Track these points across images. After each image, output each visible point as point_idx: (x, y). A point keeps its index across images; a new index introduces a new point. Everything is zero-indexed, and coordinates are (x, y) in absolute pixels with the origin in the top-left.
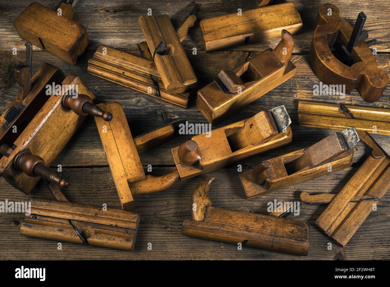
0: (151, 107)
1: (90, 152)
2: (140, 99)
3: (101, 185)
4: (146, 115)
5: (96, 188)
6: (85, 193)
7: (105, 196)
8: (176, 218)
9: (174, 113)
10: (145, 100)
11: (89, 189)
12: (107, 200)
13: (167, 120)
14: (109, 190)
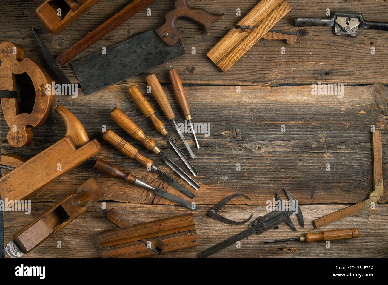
0: (247, 143)
1: (301, 98)
2: (258, 151)
3: (285, 66)
4: (251, 135)
5: (290, 64)
6: (298, 59)
7: (280, 57)
9: (225, 137)
10: (253, 150)
11: (295, 63)
13: (232, 130)
14: (277, 62)
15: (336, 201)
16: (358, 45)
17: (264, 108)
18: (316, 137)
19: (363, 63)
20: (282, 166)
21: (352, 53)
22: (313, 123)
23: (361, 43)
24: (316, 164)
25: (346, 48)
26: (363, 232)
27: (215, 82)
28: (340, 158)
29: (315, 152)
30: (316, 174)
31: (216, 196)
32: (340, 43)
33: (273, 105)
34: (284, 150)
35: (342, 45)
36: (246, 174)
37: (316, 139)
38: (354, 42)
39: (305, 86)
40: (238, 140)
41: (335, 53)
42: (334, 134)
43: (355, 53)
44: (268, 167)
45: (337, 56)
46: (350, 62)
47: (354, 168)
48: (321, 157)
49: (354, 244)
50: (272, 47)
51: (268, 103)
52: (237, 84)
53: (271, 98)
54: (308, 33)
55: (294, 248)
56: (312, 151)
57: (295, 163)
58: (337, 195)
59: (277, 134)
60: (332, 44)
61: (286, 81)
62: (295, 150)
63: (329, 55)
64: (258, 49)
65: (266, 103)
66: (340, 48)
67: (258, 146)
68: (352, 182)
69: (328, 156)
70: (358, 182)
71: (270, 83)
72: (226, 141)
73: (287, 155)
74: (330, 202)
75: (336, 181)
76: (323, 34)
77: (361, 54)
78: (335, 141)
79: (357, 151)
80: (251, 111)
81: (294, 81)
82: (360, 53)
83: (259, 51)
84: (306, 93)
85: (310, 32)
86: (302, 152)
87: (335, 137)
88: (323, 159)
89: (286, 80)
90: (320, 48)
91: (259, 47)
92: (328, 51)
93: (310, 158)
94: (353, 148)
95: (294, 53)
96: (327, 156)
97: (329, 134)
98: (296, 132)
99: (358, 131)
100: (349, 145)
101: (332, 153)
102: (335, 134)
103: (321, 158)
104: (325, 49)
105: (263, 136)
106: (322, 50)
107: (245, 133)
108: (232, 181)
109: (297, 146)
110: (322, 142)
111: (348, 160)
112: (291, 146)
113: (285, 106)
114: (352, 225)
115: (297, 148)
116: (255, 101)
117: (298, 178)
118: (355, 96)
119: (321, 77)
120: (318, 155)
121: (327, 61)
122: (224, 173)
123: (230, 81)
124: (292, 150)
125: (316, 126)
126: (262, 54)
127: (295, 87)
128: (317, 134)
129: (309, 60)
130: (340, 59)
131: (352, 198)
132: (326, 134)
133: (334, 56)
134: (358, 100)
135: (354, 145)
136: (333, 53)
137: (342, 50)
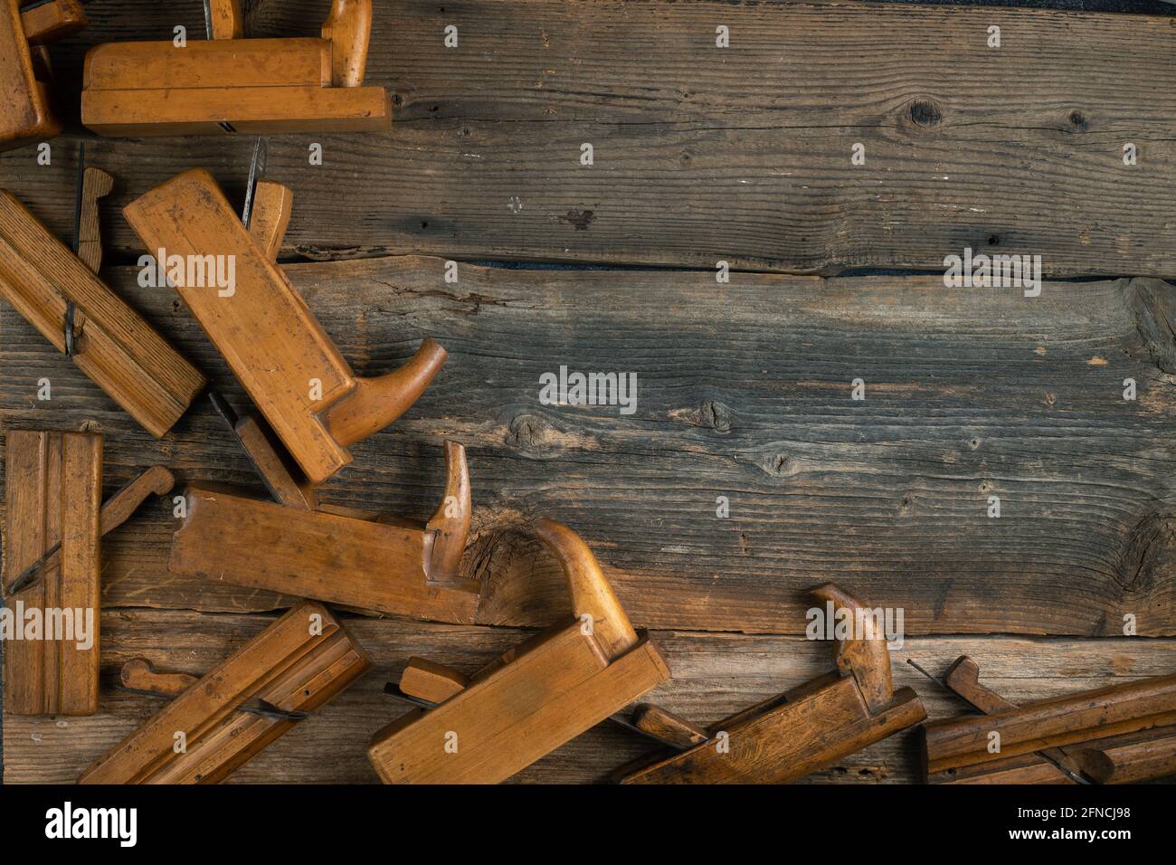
0: (747, 447)
1: (913, 314)
2: (779, 470)
3: (868, 215)
4: (760, 421)
5: (881, 209)
6: (908, 194)
7: (854, 186)
8: (666, 120)
9: (681, 426)
10: (765, 468)
11: (899, 205)
12: (848, 174)
13: (702, 404)
14: (845, 201)
15: (1010, 629)
16: (1091, 157)
17: (800, 342)
18: (957, 433)
19: (1105, 210)
20: (849, 519)
21: (1072, 179)
22: (949, 391)
23: (1098, 151)
24: (953, 515)
25: (1054, 163)
27: (651, 257)
28: (1025, 499)
29: (950, 477)
30: (953, 544)
31: (648, 605)
32: (1035, 149)
33: (830, 332)
34: (858, 469)
35: (1041, 157)
36: (741, 539)
37: (955, 438)
38: (1078, 146)
39: (929, 276)
40: (719, 437)
41: (1019, 178)
42: (1010, 425)
43: (1080, 181)
44: (809, 521)
45: (1027, 190)
46: (1064, 207)
47: (1069, 530)
48: (967, 493)
50: (828, 155)
51: (813, 327)
53: (822, 311)
54: (939, 117)
55: (879, 766)
56: (941, 476)
57: (889, 510)
58: (1013, 609)
59: (837, 422)
60: (1012, 151)
61: (870, 261)
62: (889, 471)
63: (1003, 185)
64: (785, 159)
65: (807, 327)
66: (1034, 165)
67: (779, 456)
68: (1060, 571)
69: (991, 492)
70: (1077, 572)
71: (819, 266)
72: (682, 437)
73: (866, 485)
74: (992, 630)
75: (1011, 568)
76: (984, 119)
77: (1099, 184)
78: (1014, 446)
79: (1079, 478)
80: (761, 348)
81: (893, 262)
82: (1095, 180)
83: (789, 167)
84: (928, 299)
85: (944, 113)
86: (912, 478)
87: (1014, 434)
88: (974, 499)
89: (869, 257)
90: (977, 164)
91: (789, 156)
92: (997, 173)
93: (938, 497)
94: (1066, 470)
95: (895, 176)
96: (987, 490)
97: (993, 424)
98: (896, 415)
99: (1084, 417)
100: (1053, 459)
101: (1003, 483)
102: (1015, 425)
103: (968, 498)
104: (989, 165)
105: (796, 425)
106: (982, 169)
107: (741, 417)
108: (697, 560)
109: (897, 460)
110: (975, 447)
111: (1049, 506)
112: (880, 459)
113: (863, 336)
115: (896, 465)
116: (775, 318)
117: (898, 555)
118: (1077, 312)
119: (975, 250)
120: (961, 487)
121: (994, 202)
122: (674, 535)
123: (699, 254)
124: (880, 472)
125: (957, 400)
126: (798, 177)
127: (896, 279)
128: (958, 423)
129: (941, 199)
130: (1036, 198)
131: (1059, 619)
132: (986, 424)
133: (1015, 189)
134: (1086, 325)
135: (1068, 460)
136: (1013, 177)
137: (1042, 171)
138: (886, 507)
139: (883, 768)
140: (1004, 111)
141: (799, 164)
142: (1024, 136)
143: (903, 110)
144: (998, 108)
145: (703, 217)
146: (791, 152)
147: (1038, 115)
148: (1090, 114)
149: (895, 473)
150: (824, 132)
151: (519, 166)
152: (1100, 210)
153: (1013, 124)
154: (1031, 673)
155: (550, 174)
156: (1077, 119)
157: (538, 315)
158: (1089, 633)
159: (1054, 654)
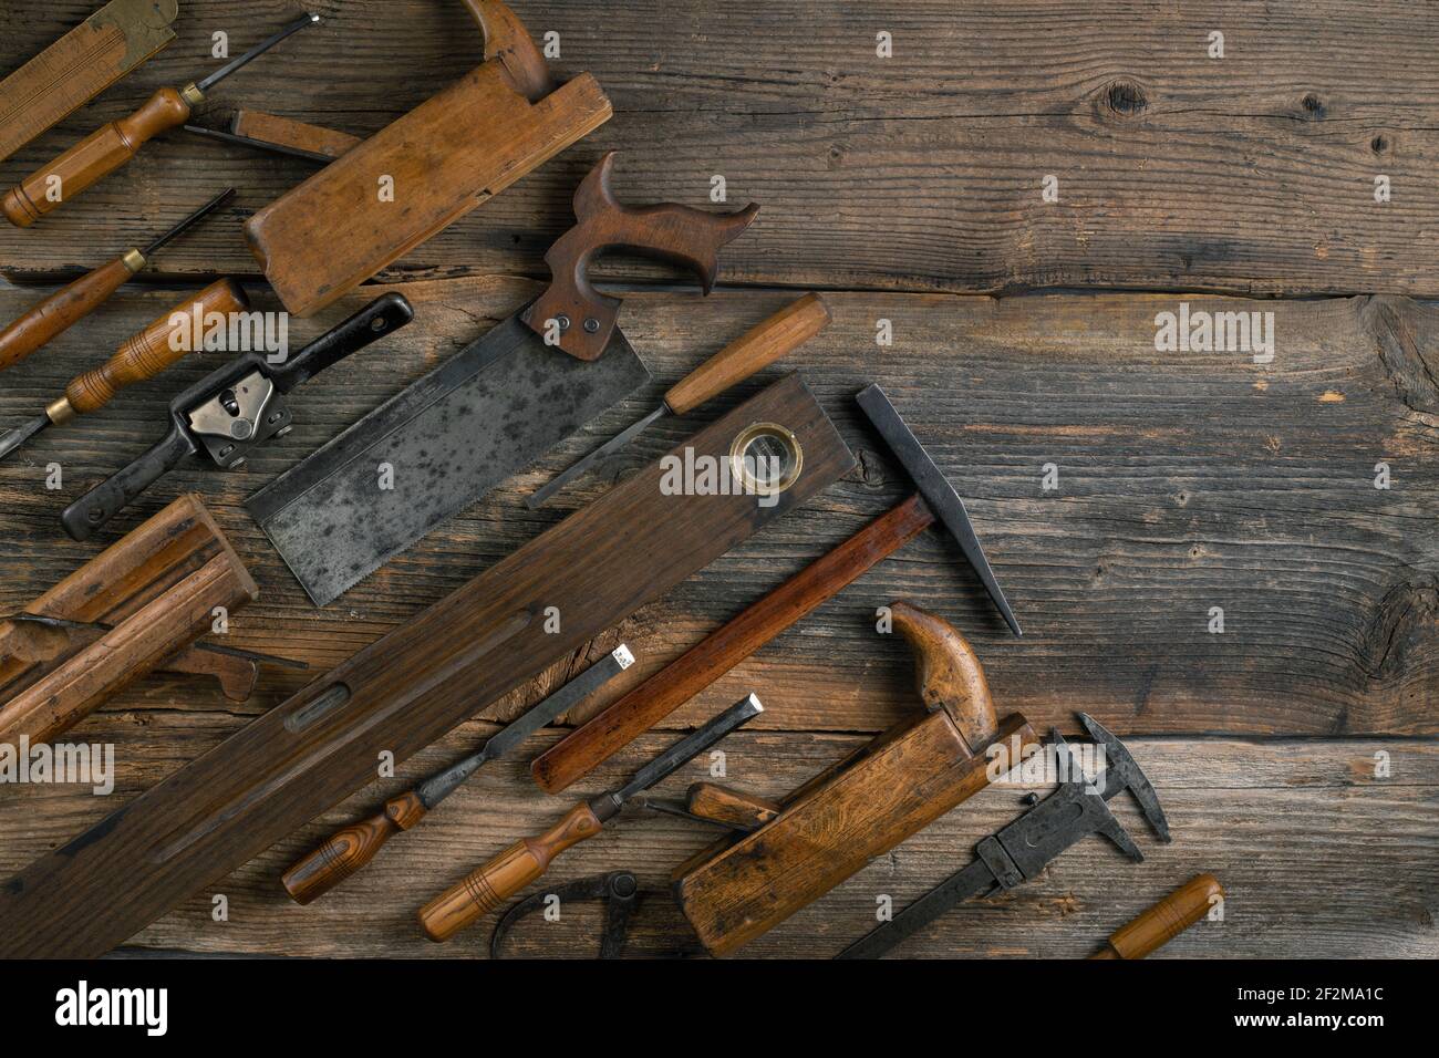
16: (1329, 151)
17: (967, 376)
18: (1161, 486)
19: (1346, 216)
20: (1030, 592)
21: (1305, 178)
22: (1150, 435)
23: (1337, 143)
24: (1157, 586)
25: (1284, 159)
26: (1323, 846)
27: (794, 276)
28: (1245, 566)
29: (1154, 540)
30: (1157, 621)
31: (784, 700)
32: (1261, 142)
33: (1002, 363)
34: (1041, 531)
35: (1268, 151)
37: (1159, 492)
38: (1314, 138)
40: (870, 493)
41: (1243, 177)
42: (1226, 476)
45: (1251, 191)
46: (1297, 212)
47: (1300, 604)
48: (1175, 560)
49: (1289, 888)
50: (1009, 151)
51: (983, 358)
52: (878, 284)
53: (993, 338)
54: (1143, 102)
55: (1064, 898)
56: (1142, 539)
57: (1080, 581)
58: (1234, 702)
59: (1014, 473)
60: (1233, 144)
61: (1060, 279)
62: (1079, 533)
63: (1222, 185)
64: (957, 156)
65: (975, 358)
66: (1259, 161)
68: (1290, 655)
69: (1204, 558)
70: (1311, 656)
71: (998, 285)
72: (824, 494)
73: (1049, 550)
74: (1207, 729)
75: (1230, 651)
76: (1198, 105)
77: (1339, 184)
78: (1230, 501)
79: (1311, 540)
80: (919, 384)
81: (1087, 279)
82: (1333, 178)
83: (960, 165)
84: (1122, 322)
85: (1149, 98)
86: (1106, 542)
87: (1230, 487)
88: (1182, 566)
89: (1060, 274)
90: (1188, 160)
91: (961, 152)
92: (1215, 171)
93: (1137, 564)
94: (1294, 530)
95: (1090, 175)
96: (1198, 555)
98: (1088, 465)
99: (1317, 465)
100: (1280, 517)
101: (1218, 546)
102: (1232, 475)
103: (1175, 566)
104: (1205, 161)
105: (964, 478)
106: (1196, 167)
108: (843, 645)
109: (1088, 520)
110: (1182, 503)
111: (1275, 574)
113: (1044, 369)
114: (1284, 817)
115: (1086, 526)
116: (936, 348)
117: (1091, 637)
118: (1305, 337)
119: (1189, 265)
120: (1166, 552)
121: (1211, 206)
123: (851, 273)
124: (1067, 534)
125: (1161, 446)
126: (971, 178)
127: (1085, 299)
128: (1162, 474)
129: (1147, 202)
130: (1261, 201)
131: (1289, 713)
132: (1197, 475)
133: (1237, 190)
134: (1316, 353)
135: (1298, 518)
136: (1234, 176)
137: (1269, 168)
138: (1075, 577)
139: (1070, 901)
140: (1223, 95)
141: (973, 161)
142: (1246, 125)
143: (1099, 96)
144: (1216, 92)
145: (857, 227)
146: (964, 147)
147: (1264, 100)
148: (1328, 98)
149: (1085, 535)
150: (1003, 121)
151: (630, 167)
152: (1340, 215)
153: (1235, 110)
154: (1250, 782)
155: (669, 176)
156: (1312, 105)
157: (647, 346)
158: (1326, 731)
159: (1278, 759)
